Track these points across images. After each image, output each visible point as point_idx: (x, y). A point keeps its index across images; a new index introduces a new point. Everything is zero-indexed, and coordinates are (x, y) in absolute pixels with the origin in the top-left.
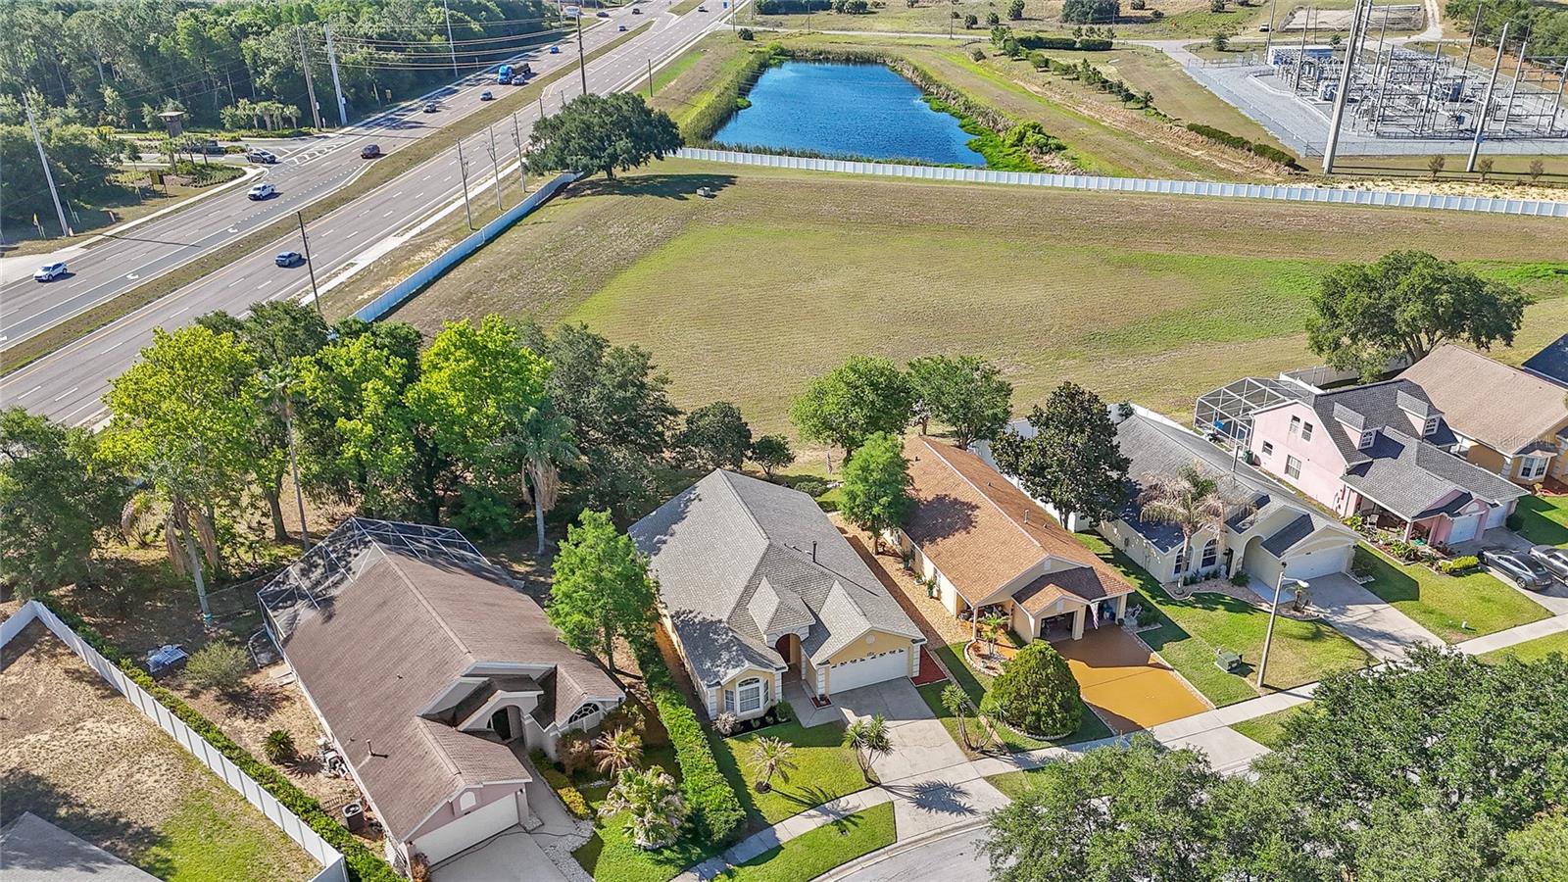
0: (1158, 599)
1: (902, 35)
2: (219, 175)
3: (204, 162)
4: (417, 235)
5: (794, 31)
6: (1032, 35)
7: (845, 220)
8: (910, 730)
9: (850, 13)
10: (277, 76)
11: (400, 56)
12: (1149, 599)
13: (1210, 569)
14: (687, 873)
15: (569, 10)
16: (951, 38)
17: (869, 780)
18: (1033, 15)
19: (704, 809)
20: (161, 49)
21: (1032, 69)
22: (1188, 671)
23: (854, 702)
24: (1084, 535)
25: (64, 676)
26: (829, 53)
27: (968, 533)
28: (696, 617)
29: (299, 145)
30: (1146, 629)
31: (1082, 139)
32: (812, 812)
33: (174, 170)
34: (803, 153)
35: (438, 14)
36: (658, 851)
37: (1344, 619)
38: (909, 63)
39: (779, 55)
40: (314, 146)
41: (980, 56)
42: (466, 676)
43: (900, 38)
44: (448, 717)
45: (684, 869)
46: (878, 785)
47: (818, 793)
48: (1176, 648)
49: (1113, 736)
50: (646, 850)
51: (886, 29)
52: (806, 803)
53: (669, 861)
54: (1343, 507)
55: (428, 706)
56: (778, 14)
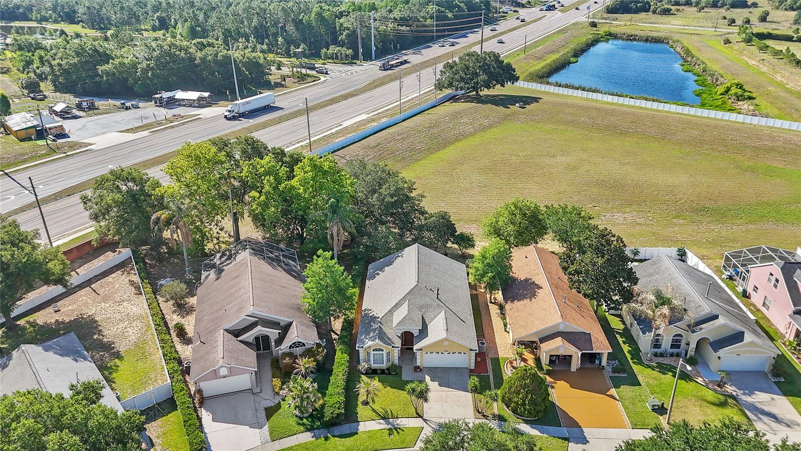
0: (635, 360)
1: (685, 27)
2: (309, 79)
3: (305, 73)
4: (376, 114)
5: (622, 23)
6: (765, 31)
7: (590, 127)
8: (454, 395)
9: (660, 14)
10: (348, 36)
11: (408, 28)
12: (629, 359)
13: (675, 351)
14: (308, 432)
15: (506, 8)
16: (715, 31)
17: (417, 414)
18: (775, 20)
19: (326, 404)
20: (304, 21)
21: (757, 51)
22: (627, 403)
23: (434, 374)
24: (613, 316)
25: (128, 282)
26: (637, 36)
27: (531, 301)
28: (371, 313)
29: (349, 68)
30: (616, 375)
31: (768, 94)
32: (382, 421)
33: (293, 76)
34: (590, 89)
35: (432, 8)
36: (301, 419)
37: (749, 399)
38: (682, 44)
39: (607, 36)
40: (354, 68)
41: (727, 42)
42: (247, 316)
43: (684, 29)
44: (236, 333)
45: (308, 430)
46: (420, 417)
47: (390, 413)
48: (628, 390)
49: (561, 426)
50: (296, 416)
51: (677, 24)
52: (381, 416)
53: (303, 424)
54: (789, 333)
55: (228, 326)
56: (618, 13)
